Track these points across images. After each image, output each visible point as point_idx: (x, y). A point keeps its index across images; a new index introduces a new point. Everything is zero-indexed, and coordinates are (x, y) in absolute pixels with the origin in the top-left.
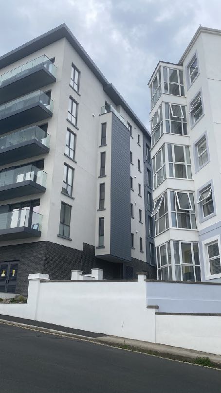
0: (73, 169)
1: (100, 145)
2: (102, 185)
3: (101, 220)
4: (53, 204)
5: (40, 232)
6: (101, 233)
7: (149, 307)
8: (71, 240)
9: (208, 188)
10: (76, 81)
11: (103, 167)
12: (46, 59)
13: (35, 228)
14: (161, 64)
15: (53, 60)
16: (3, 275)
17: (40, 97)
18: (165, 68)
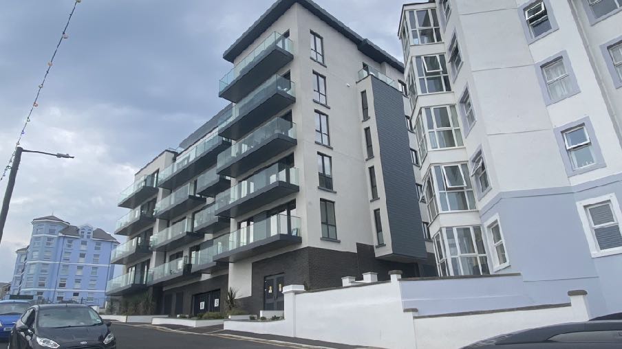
0: (330, 157)
1: (362, 119)
2: (372, 169)
3: (377, 212)
4: (310, 203)
5: (301, 238)
6: (379, 229)
7: (406, 310)
8: (339, 242)
9: (478, 156)
10: (319, 50)
11: (369, 146)
12: (278, 36)
13: (294, 234)
14: (406, 8)
15: (287, 35)
16: (270, 291)
17: (278, 82)
18: (411, 12)
